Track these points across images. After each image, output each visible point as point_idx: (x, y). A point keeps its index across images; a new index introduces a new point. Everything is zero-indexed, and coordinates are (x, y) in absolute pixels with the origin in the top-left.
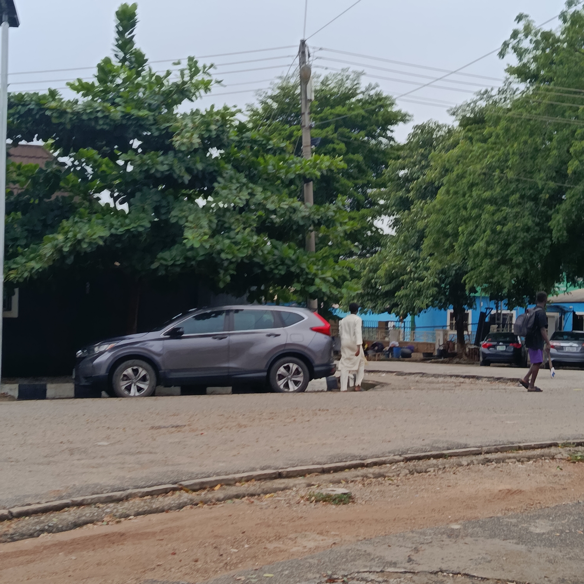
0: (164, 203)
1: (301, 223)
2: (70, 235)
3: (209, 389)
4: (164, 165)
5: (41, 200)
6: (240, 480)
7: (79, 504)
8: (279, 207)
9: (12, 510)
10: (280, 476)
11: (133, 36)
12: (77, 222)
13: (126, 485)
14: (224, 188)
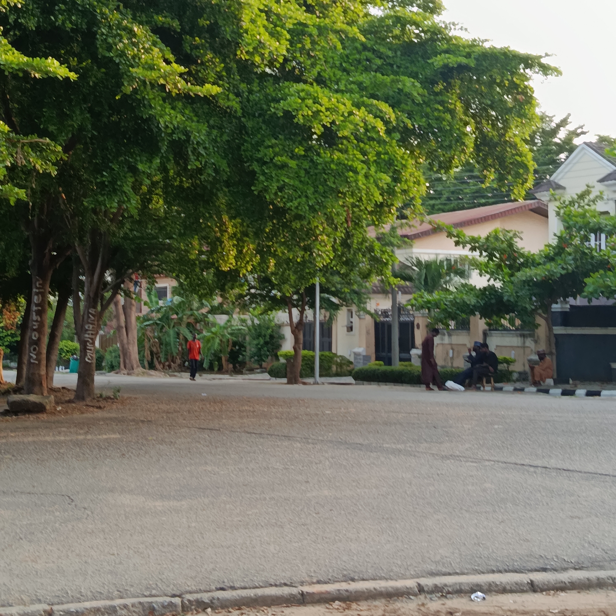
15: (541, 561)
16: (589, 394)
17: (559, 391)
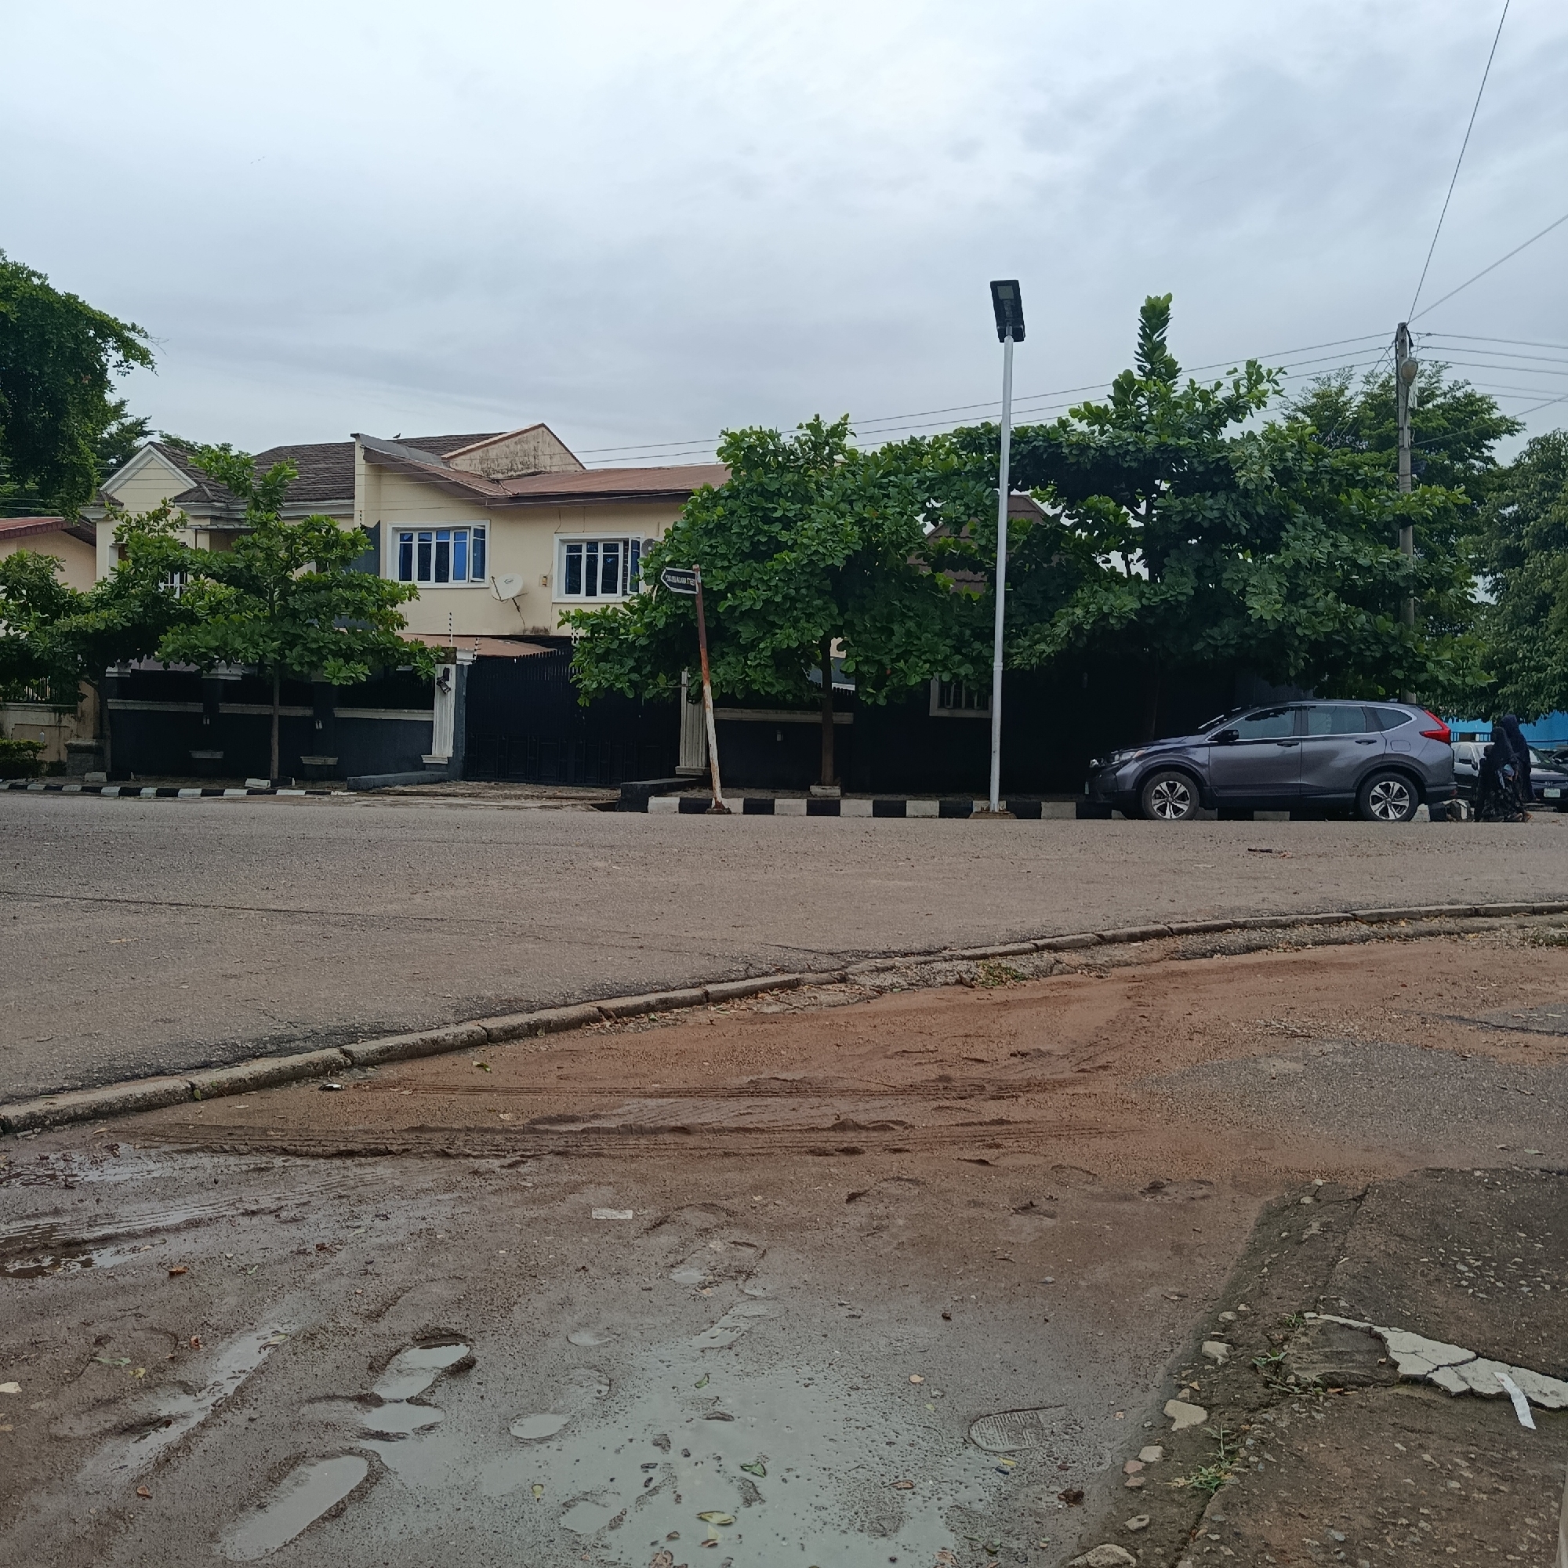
0: (1209, 562)
1: (1402, 584)
2: (1092, 608)
3: (1256, 813)
4: (1212, 509)
5: (1038, 565)
6: (1428, 914)
7: (1243, 927)
8: (1377, 562)
9: (1171, 925)
10: (1476, 913)
11: (1164, 339)
12: (1096, 591)
13: (1285, 909)
14: (1296, 538)
15: (201, 1050)
16: (161, 794)
17: (118, 789)
